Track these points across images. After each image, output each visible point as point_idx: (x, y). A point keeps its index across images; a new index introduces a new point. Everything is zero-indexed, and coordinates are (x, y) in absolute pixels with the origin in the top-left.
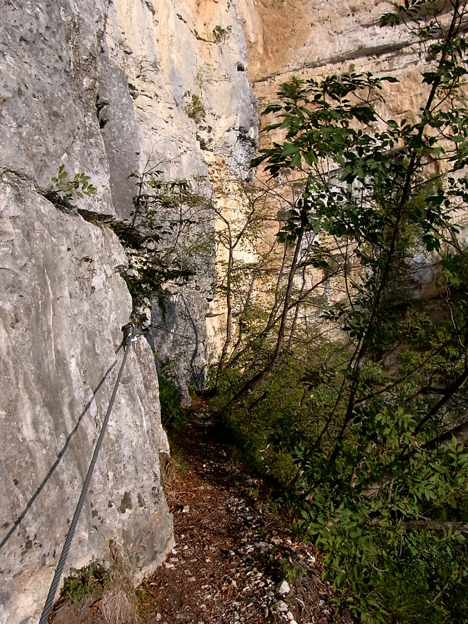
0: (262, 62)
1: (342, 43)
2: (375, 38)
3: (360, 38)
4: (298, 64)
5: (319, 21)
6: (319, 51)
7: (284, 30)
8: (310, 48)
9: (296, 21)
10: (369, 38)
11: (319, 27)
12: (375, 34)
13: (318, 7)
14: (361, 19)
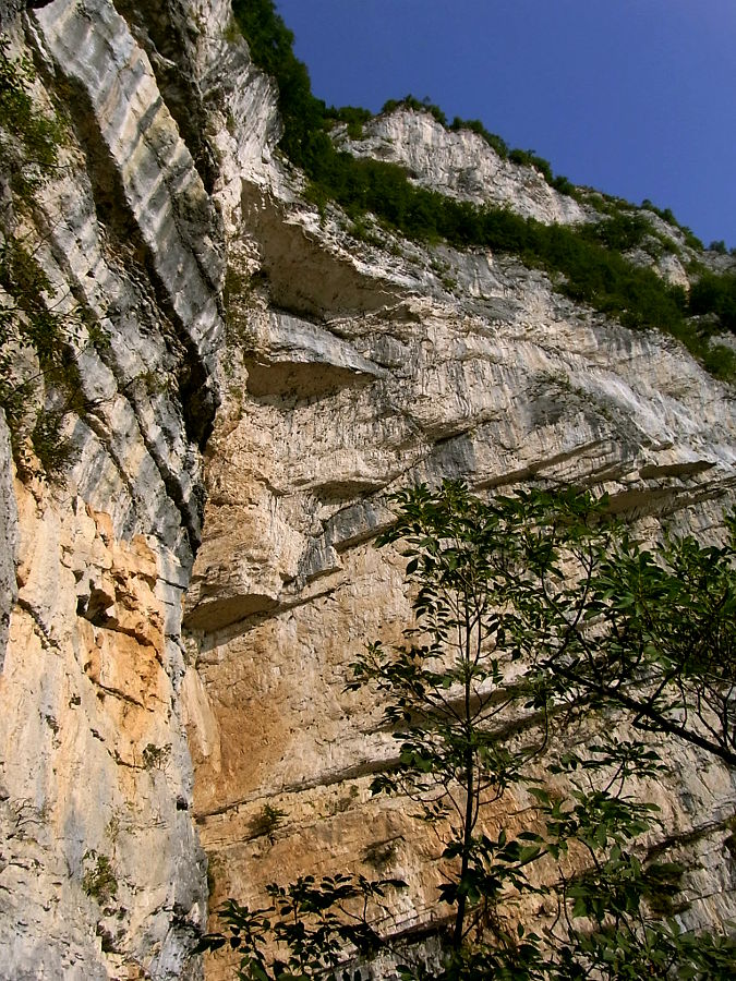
0: (219, 784)
1: (336, 756)
2: (383, 748)
3: (361, 749)
4: (273, 787)
5: (301, 726)
6: (304, 768)
7: (252, 738)
8: (291, 762)
9: (269, 726)
10: (374, 749)
11: (302, 734)
12: (382, 744)
13: (298, 707)
14: (359, 723)
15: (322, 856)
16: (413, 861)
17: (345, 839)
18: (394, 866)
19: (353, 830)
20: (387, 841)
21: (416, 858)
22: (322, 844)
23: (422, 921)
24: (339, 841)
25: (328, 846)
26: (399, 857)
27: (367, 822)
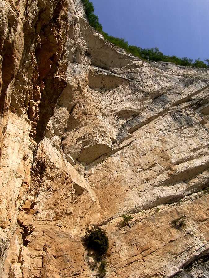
0: (101, 213)
1: (146, 197)
2: (165, 192)
3: (156, 193)
4: (124, 211)
5: (130, 188)
6: (135, 203)
7: (111, 196)
8: (129, 202)
9: (117, 191)
10: (161, 193)
11: (131, 191)
12: (164, 190)
13: (127, 182)
14: (153, 183)
15: (153, 228)
16: (194, 224)
17: (161, 221)
18: (186, 228)
19: (163, 217)
20: (179, 219)
21: (194, 223)
22: (151, 224)
23: (207, 248)
24: (159, 222)
25: (154, 224)
26: (186, 223)
27: (168, 213)
